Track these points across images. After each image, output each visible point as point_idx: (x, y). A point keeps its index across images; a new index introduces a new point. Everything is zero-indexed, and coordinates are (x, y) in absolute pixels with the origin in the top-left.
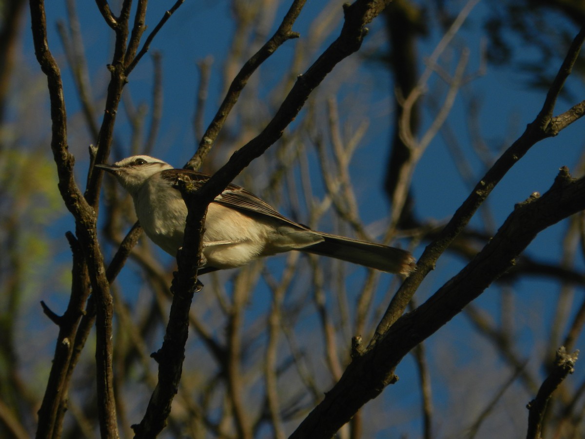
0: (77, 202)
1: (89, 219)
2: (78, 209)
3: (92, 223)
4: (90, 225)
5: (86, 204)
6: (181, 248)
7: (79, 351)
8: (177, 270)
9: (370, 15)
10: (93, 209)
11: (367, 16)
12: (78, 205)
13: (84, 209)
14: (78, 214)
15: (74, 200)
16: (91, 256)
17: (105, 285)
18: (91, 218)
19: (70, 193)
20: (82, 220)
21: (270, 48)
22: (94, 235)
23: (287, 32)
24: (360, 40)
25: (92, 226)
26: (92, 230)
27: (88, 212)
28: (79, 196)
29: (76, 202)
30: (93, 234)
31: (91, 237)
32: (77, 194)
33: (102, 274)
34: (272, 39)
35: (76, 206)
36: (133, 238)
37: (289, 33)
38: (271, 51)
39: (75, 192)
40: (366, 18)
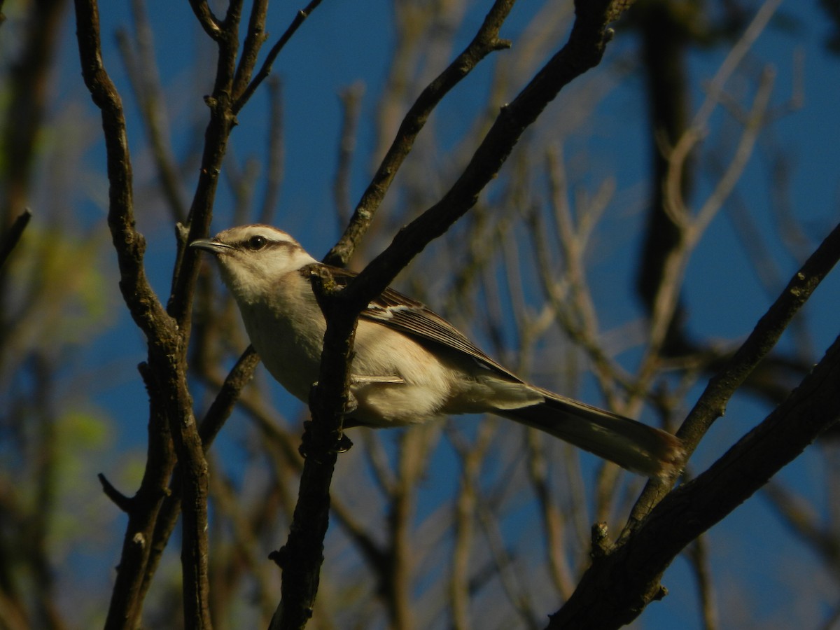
0: (150, 310)
1: (170, 338)
2: (151, 322)
3: (173, 344)
4: (170, 347)
5: (165, 313)
6: (316, 384)
7: (159, 552)
8: (310, 419)
9: (617, 9)
10: (176, 322)
11: (611, 9)
12: (151, 316)
13: (161, 322)
14: (151, 330)
15: (145, 308)
16: (172, 398)
17: (195, 444)
18: (173, 336)
19: (139, 298)
20: (158, 340)
21: (464, 65)
22: (178, 364)
23: (490, 39)
24: (600, 48)
25: (174, 349)
26: (173, 356)
27: (168, 327)
28: (153, 302)
29: (148, 311)
30: (176, 363)
31: (173, 367)
32: (150, 298)
33: (191, 426)
34: (467, 51)
35: (148, 318)
36: (245, 371)
37: (493, 41)
38: (465, 69)
39: (146, 295)
40: (611, 13)
